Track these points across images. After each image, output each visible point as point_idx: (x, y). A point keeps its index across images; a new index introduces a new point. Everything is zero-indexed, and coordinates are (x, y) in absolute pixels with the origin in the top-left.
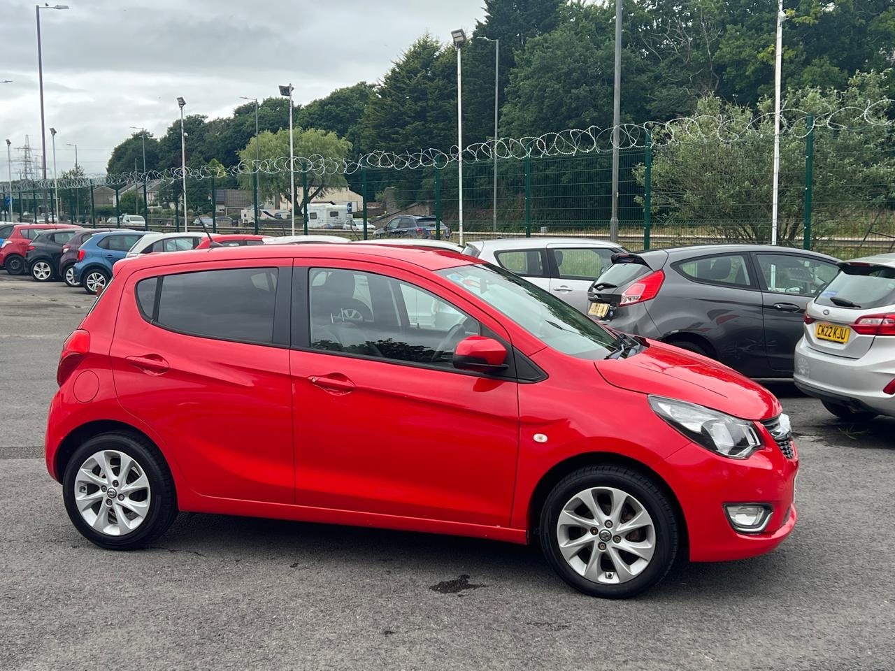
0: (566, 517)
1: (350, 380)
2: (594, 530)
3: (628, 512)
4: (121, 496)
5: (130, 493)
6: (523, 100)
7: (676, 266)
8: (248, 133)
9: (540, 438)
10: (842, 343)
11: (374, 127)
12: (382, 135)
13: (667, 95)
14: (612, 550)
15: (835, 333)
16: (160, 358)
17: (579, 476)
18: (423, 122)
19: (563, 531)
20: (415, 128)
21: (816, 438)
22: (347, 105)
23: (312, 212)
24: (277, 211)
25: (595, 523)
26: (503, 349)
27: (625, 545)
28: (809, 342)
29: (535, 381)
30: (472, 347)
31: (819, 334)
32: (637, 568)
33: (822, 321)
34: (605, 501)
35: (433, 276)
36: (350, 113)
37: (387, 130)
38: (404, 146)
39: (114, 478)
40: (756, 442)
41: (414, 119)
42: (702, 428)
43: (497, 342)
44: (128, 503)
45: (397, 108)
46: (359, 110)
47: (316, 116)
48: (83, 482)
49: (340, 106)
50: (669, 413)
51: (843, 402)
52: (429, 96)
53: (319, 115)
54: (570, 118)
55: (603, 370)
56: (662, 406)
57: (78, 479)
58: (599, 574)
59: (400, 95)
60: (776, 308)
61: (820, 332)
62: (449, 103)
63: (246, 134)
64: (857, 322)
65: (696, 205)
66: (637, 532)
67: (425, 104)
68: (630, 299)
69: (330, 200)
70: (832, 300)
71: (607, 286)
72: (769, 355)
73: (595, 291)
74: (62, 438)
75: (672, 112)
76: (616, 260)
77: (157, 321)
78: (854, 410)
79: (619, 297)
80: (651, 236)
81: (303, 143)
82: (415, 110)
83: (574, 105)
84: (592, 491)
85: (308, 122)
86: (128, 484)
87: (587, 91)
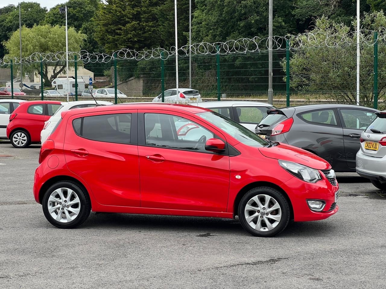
0: (248, 207)
1: (163, 157)
2: (259, 211)
3: (271, 204)
4: (68, 206)
5: (71, 205)
6: (208, 8)
7: (300, 115)
8: (8, 27)
9: (238, 177)
10: (376, 150)
11: (104, 25)
12: (109, 30)
13: (306, 5)
14: (265, 218)
15: (373, 146)
16: (85, 150)
17: (253, 191)
18: (138, 22)
19: (247, 213)
20: (133, 26)
21: (365, 196)
22: (81, 8)
23: (59, 84)
24: (32, 83)
25: (259, 209)
26: (224, 143)
27: (270, 216)
28: (362, 151)
29: (235, 155)
30: (212, 142)
31: (366, 147)
32: (275, 225)
33: (368, 140)
34: (262, 200)
35: (196, 116)
36: (83, 14)
37: (113, 27)
38: (125, 38)
39: (65, 199)
40: (319, 178)
41: (132, 19)
42: (298, 172)
43: (221, 141)
44: (71, 209)
45: (120, 12)
46: (90, 12)
47: (59, 16)
48: (51, 201)
49: (76, 9)
50: (286, 166)
51: (377, 178)
52: (142, 4)
53: (61, 15)
54: (241, 20)
55: (261, 151)
56: (283, 163)
57: (49, 200)
58: (261, 228)
59: (122, 3)
60: (350, 136)
61: (367, 146)
62: (157, 9)
63: (6, 28)
64: (381, 140)
65: (318, 82)
66: (275, 212)
67: (139, 10)
68: (276, 132)
69: (72, 76)
70: (371, 130)
71: (265, 126)
72: (347, 161)
73: (258, 128)
74: (43, 183)
75: (310, 16)
76: (269, 113)
77: (82, 136)
78: (382, 182)
79: (270, 132)
80: (290, 100)
81: (52, 35)
82: (133, 13)
83: (243, 12)
84: (258, 196)
85: (53, 20)
86: (70, 201)
87: (252, 2)
